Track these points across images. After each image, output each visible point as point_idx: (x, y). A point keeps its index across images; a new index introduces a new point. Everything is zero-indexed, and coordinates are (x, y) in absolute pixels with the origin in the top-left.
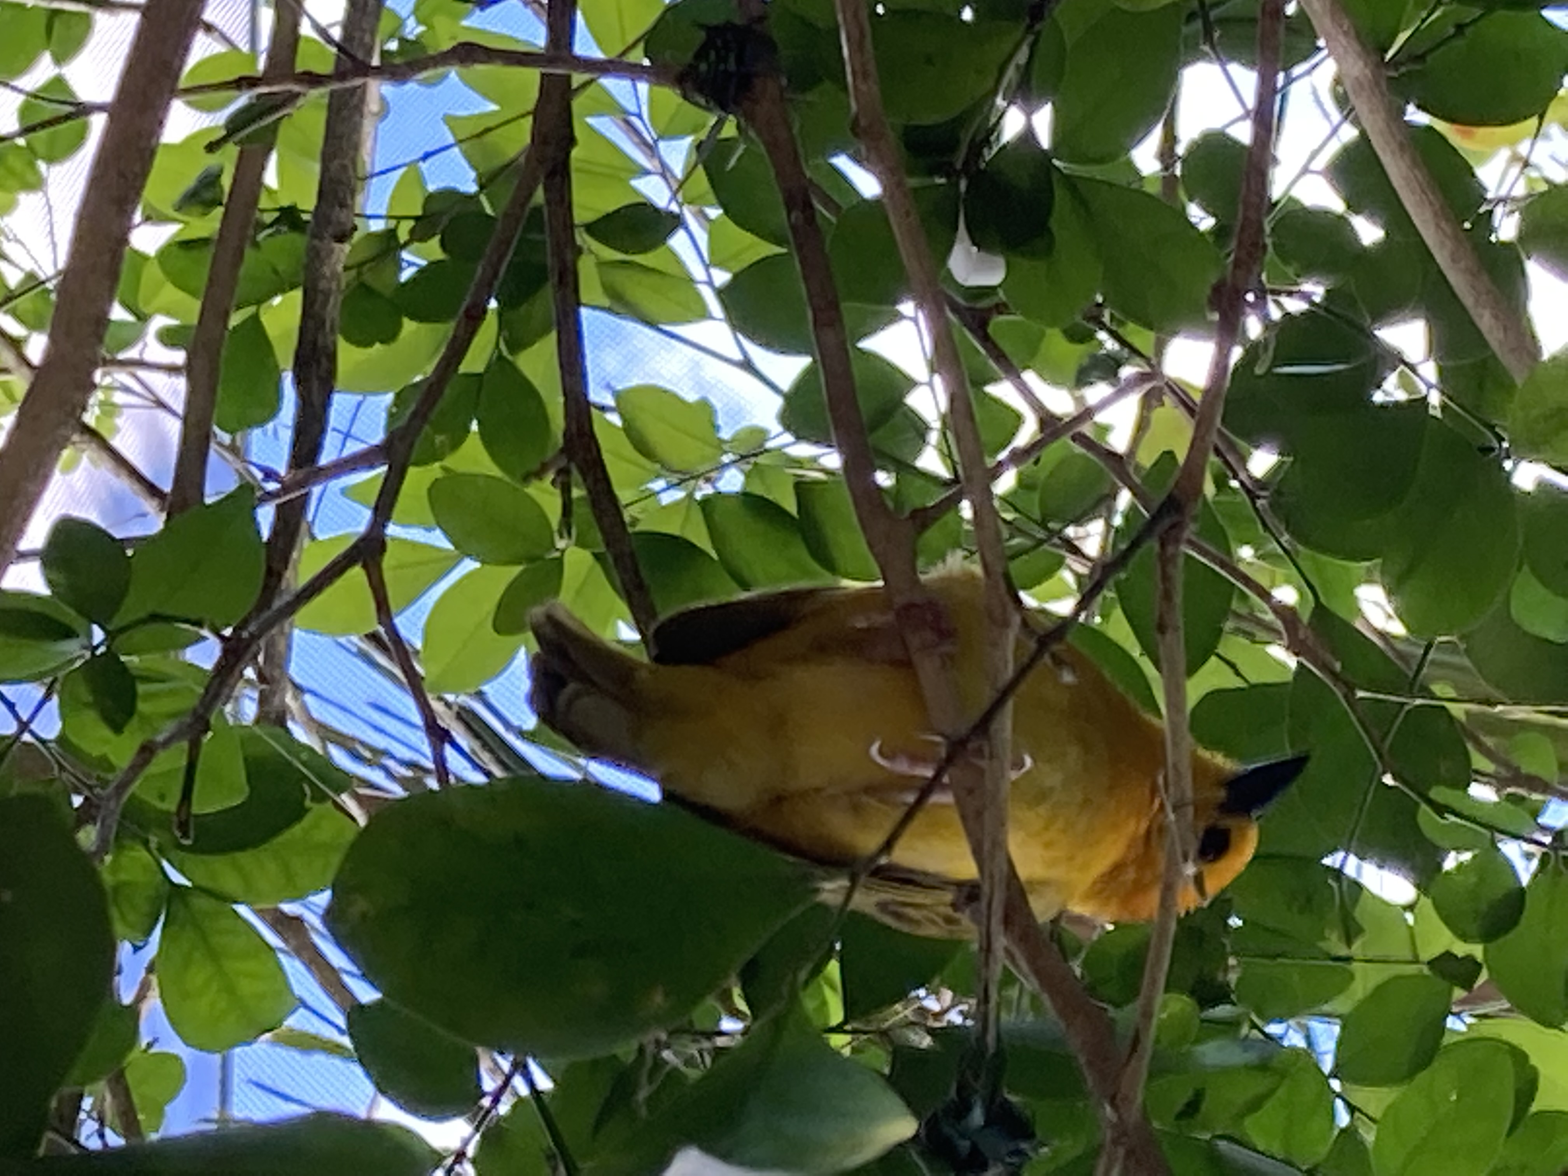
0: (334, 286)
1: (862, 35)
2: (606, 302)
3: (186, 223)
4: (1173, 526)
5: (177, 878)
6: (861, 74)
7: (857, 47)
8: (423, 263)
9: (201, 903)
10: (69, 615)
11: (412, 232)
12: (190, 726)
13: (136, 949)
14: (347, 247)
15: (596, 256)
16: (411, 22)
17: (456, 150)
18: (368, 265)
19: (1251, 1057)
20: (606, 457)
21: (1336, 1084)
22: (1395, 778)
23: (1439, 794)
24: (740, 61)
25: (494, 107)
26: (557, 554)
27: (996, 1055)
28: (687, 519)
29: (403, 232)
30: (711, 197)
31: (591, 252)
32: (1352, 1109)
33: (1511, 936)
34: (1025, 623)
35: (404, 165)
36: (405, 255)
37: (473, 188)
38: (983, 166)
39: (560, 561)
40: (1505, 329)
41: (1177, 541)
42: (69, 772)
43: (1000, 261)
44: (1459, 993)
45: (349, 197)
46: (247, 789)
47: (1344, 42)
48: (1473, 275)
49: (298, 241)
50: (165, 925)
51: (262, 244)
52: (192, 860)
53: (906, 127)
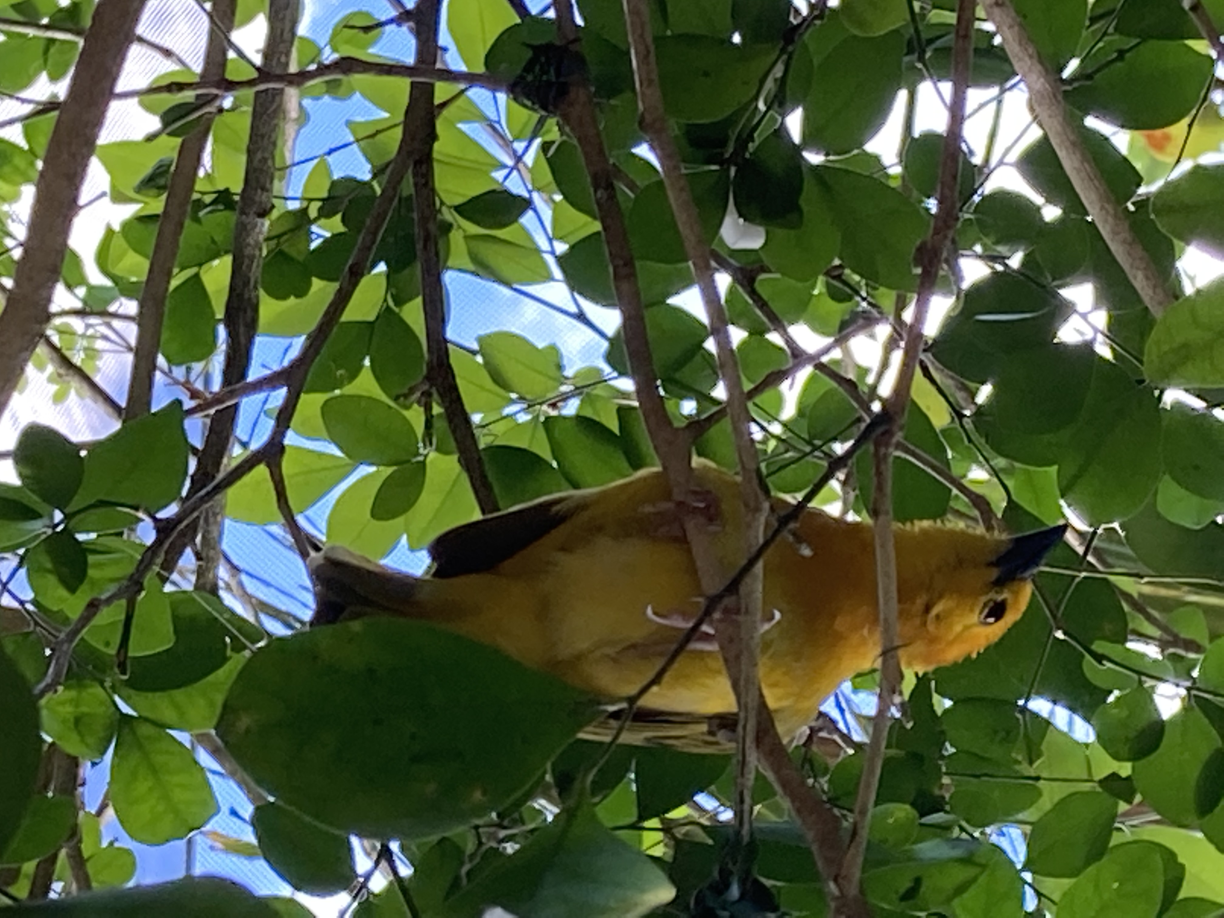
0: (257, 253)
1: (648, 52)
2: (471, 267)
3: (146, 203)
4: (883, 434)
5: (126, 709)
6: (647, 82)
7: (644, 59)
8: (328, 235)
9: (145, 730)
10: (34, 500)
11: (320, 209)
12: (127, 587)
13: (94, 764)
14: (267, 223)
15: (464, 231)
16: (327, 51)
17: (355, 147)
18: (285, 237)
19: (958, 853)
20: (459, 381)
21: (1028, 876)
22: (1065, 633)
23: (1099, 646)
24: (558, 74)
25: (386, 115)
26: (421, 458)
27: (749, 844)
28: (533, 436)
29: (313, 212)
30: (554, 186)
31: (459, 227)
32: (1039, 894)
33: (1152, 757)
34: (772, 509)
35: (315, 157)
36: (314, 228)
37: (367, 177)
38: (747, 155)
39: (423, 463)
40: (1155, 287)
41: (887, 445)
42: (42, 627)
43: (761, 230)
44: (1123, 807)
45: (268, 181)
46: (173, 638)
47: (1029, 63)
48: (1130, 244)
49: (230, 217)
50: (116, 746)
51: (203, 220)
52: (140, 698)
53: (688, 125)
